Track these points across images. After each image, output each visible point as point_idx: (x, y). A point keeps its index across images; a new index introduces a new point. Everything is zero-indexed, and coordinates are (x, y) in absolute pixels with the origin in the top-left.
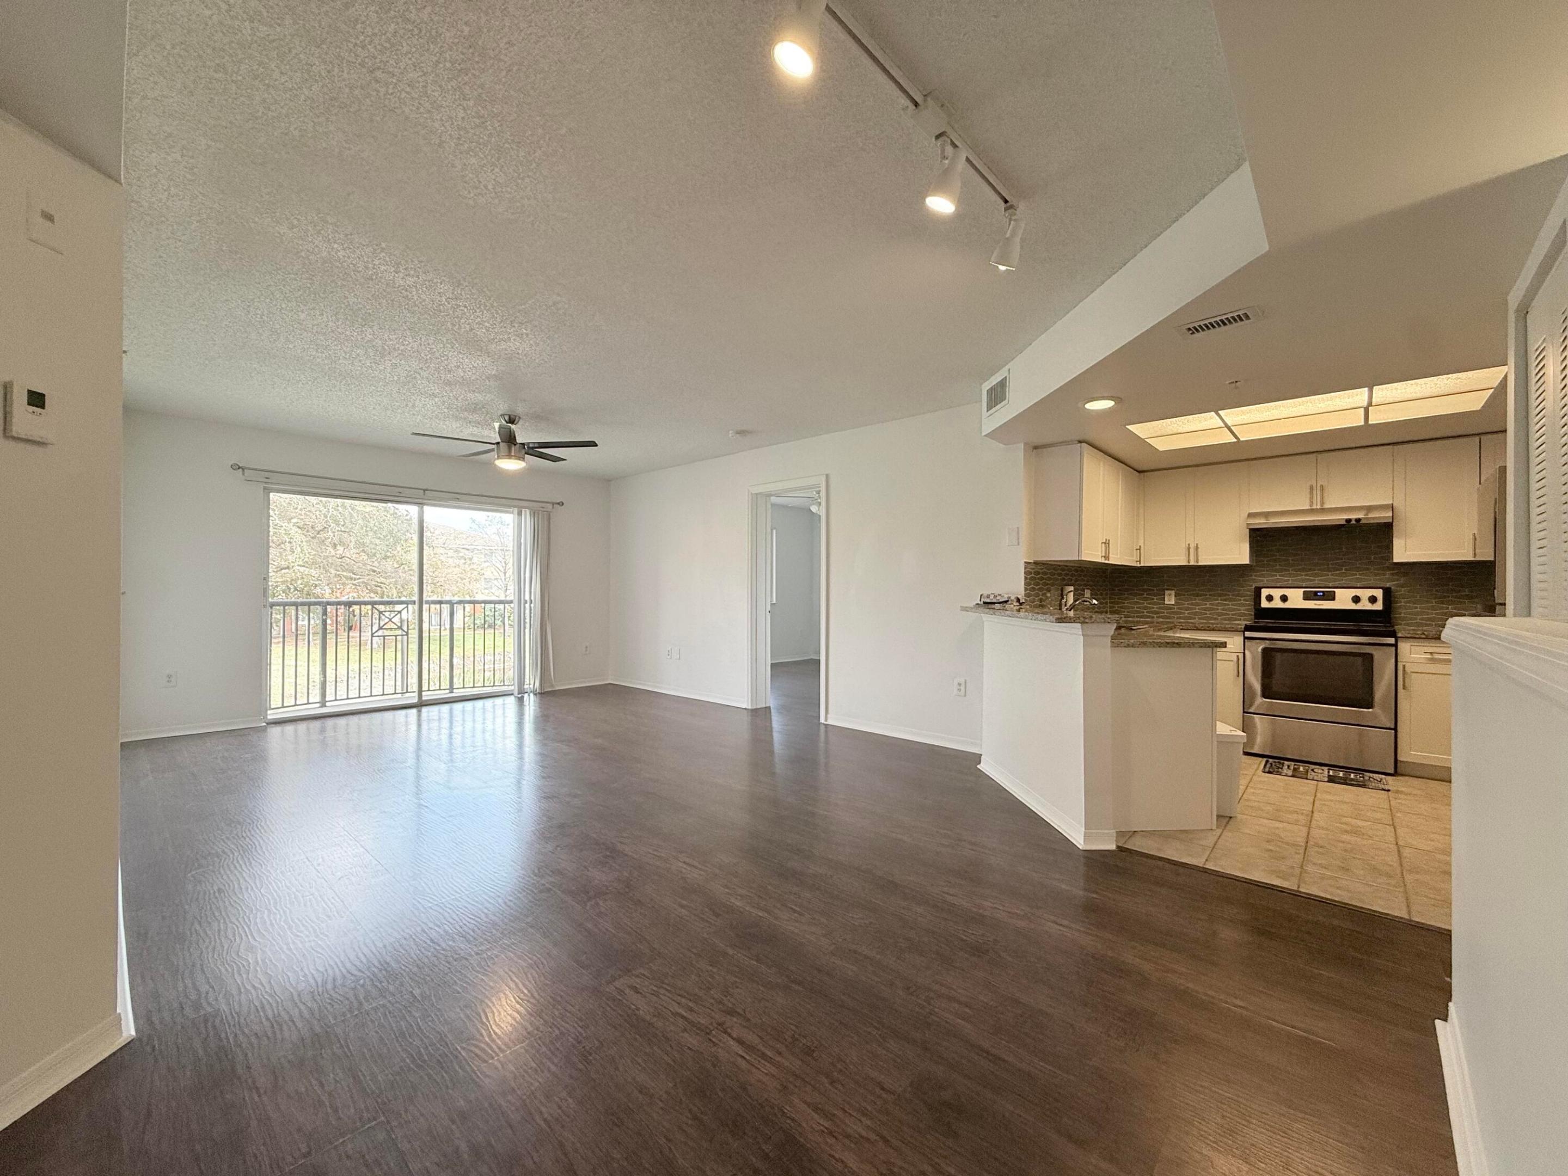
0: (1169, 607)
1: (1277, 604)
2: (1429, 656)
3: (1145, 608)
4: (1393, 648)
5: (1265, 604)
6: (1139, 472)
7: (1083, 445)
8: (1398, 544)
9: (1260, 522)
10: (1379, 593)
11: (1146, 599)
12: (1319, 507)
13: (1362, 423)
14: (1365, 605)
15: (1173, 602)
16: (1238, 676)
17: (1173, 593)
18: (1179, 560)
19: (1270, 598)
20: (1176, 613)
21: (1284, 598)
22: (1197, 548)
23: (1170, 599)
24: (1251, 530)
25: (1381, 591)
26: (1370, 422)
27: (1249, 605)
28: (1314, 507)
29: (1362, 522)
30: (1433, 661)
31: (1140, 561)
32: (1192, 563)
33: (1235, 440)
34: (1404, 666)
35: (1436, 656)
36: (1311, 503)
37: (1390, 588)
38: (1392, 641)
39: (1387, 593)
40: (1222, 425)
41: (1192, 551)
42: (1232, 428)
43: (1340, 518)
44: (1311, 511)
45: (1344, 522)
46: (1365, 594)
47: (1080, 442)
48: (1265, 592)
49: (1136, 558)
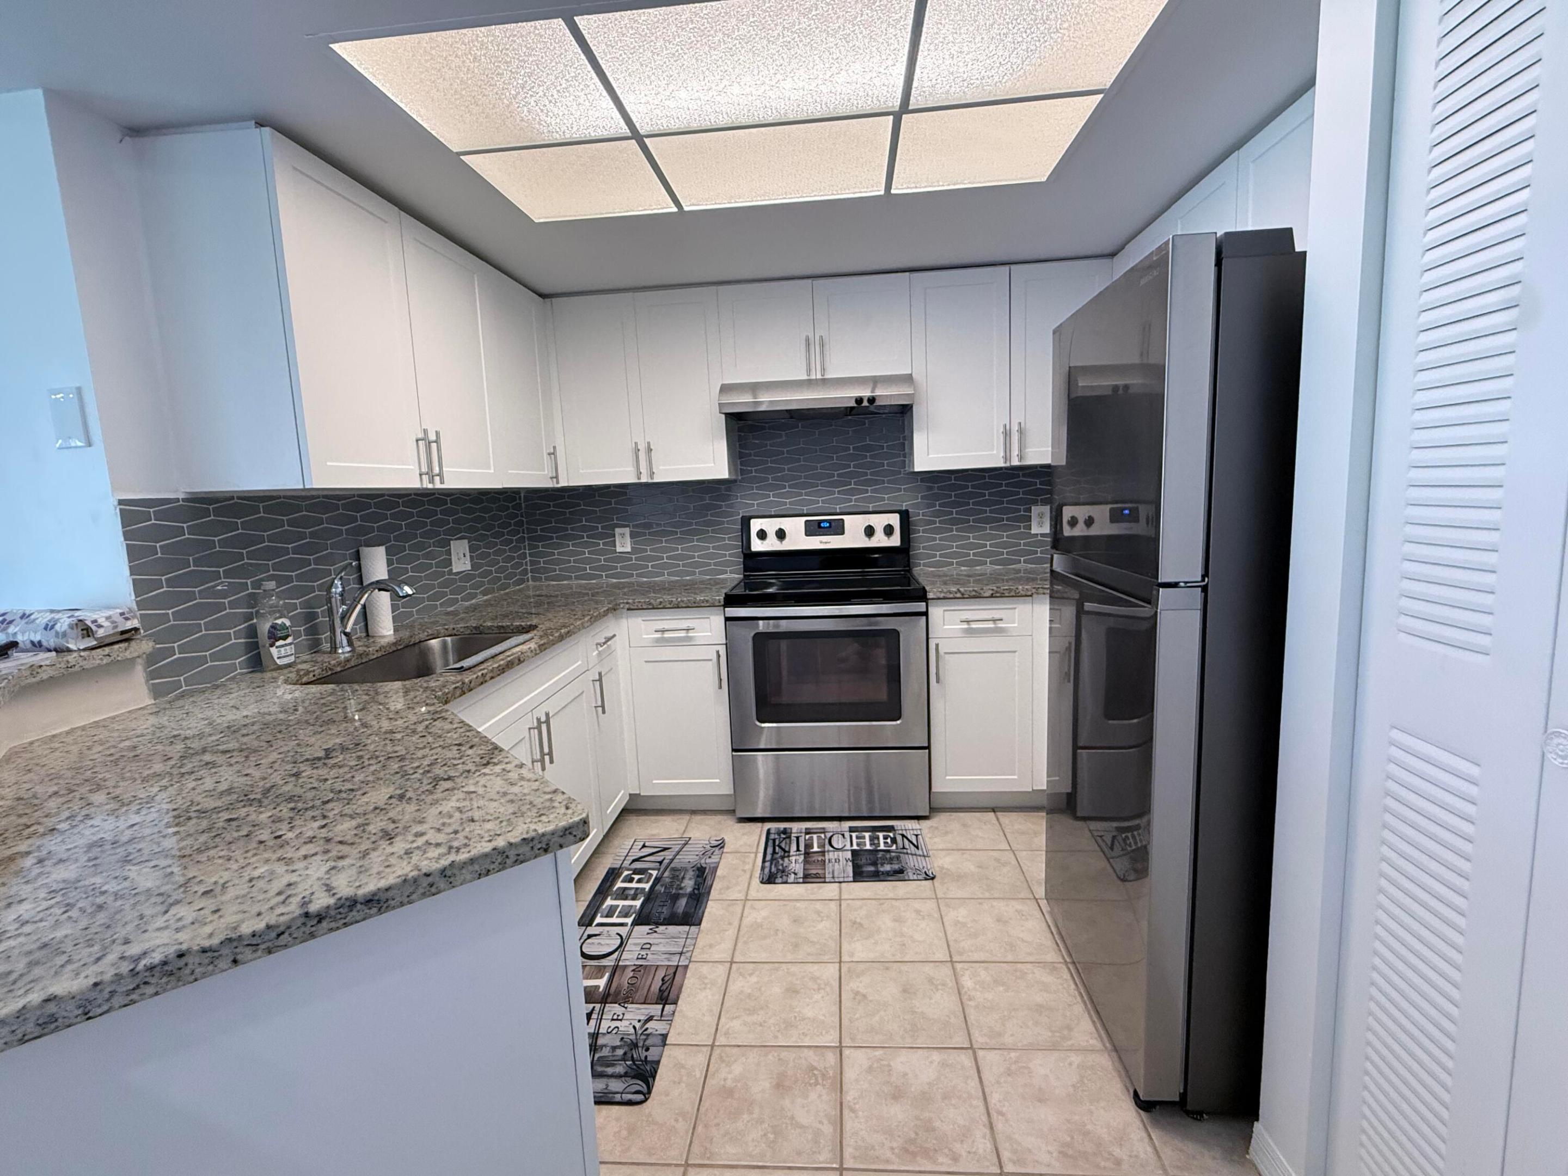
0: (623, 557)
1: (771, 544)
2: (965, 626)
3: (588, 561)
4: (924, 618)
5: (757, 546)
6: (543, 296)
7: (267, 130)
8: (919, 440)
9: (742, 402)
10: (894, 520)
11: (587, 545)
12: (819, 376)
13: (882, 193)
14: (880, 540)
15: (629, 550)
16: (720, 687)
17: (627, 531)
18: (622, 474)
19: (762, 535)
20: (636, 567)
21: (781, 534)
22: (649, 450)
23: (624, 544)
24: (728, 416)
25: (897, 516)
26: (893, 191)
27: (736, 547)
28: (813, 377)
29: (878, 403)
30: (970, 632)
31: (557, 477)
32: (644, 479)
33: (675, 209)
34: (937, 645)
35: (974, 626)
36: (809, 372)
37: (907, 511)
38: (921, 606)
39: (905, 517)
40: (625, 130)
41: (642, 456)
42: (647, 141)
43: (847, 395)
44: (809, 383)
45: (853, 404)
46: (880, 522)
47: (260, 124)
48: (756, 525)
49: (548, 471)
